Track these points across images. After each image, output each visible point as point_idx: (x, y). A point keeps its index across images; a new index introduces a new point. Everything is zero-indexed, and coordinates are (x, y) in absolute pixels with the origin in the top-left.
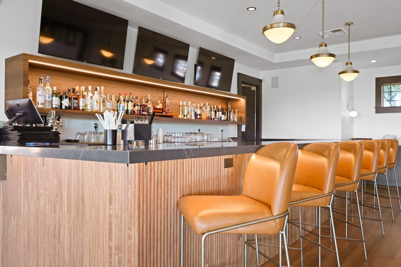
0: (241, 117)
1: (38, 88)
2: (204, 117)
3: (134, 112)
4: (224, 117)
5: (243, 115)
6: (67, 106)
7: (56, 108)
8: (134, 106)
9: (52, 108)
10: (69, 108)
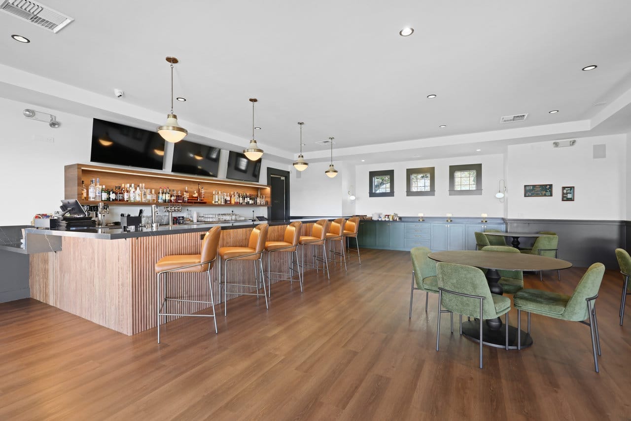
0: (267, 201)
1: (89, 187)
2: (233, 202)
3: (171, 201)
4: (251, 202)
5: (269, 200)
6: (114, 198)
7: (105, 200)
8: (171, 196)
9: (102, 200)
10: (116, 200)
